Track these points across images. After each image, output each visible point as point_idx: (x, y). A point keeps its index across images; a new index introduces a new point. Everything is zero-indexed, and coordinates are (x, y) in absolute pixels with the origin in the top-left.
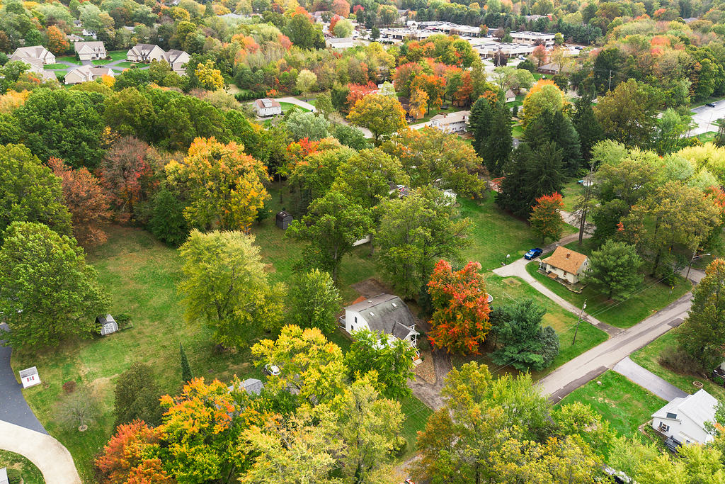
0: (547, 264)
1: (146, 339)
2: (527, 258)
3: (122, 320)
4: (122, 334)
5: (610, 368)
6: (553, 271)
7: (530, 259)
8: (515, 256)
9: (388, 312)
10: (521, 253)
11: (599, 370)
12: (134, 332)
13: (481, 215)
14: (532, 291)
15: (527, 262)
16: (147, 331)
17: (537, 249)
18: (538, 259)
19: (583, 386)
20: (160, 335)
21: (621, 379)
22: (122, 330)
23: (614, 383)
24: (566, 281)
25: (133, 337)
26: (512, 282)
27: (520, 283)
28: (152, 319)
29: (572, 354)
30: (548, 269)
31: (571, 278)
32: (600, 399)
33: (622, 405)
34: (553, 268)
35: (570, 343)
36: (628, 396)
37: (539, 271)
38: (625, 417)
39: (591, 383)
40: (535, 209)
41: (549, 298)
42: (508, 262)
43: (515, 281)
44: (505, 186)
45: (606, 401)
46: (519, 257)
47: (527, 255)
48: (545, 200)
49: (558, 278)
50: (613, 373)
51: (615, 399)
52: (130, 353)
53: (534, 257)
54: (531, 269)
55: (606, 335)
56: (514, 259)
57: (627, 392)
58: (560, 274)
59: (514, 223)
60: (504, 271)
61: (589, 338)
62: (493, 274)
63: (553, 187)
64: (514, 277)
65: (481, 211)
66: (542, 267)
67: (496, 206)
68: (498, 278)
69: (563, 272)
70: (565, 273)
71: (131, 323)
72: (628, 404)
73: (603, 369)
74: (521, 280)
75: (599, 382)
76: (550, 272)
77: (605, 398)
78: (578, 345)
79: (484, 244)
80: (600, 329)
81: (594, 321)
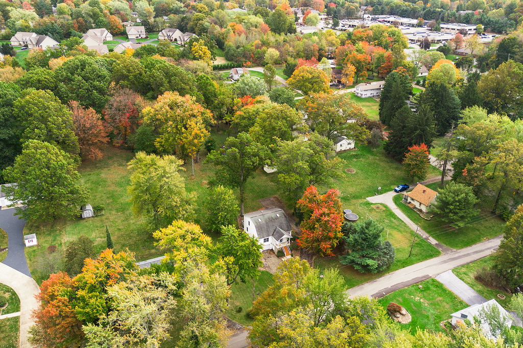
0: (408, 196)
1: (109, 223)
2: (396, 191)
3: (98, 210)
4: (96, 218)
5: (433, 277)
6: (412, 202)
7: (398, 192)
8: (387, 188)
9: (272, 220)
10: (392, 187)
11: (424, 277)
12: (104, 218)
13: (371, 157)
14: (392, 215)
15: (395, 194)
16: (112, 218)
17: (406, 185)
18: (405, 193)
19: (406, 288)
20: (119, 221)
21: (439, 286)
22: (96, 216)
23: (432, 288)
24: (421, 211)
25: (102, 221)
26: (378, 208)
27: (384, 209)
28: (117, 210)
29: (405, 263)
30: (409, 200)
31: (424, 208)
32: (417, 298)
33: (434, 305)
34: (413, 199)
35: (407, 256)
36: (441, 298)
37: (403, 201)
38: (432, 314)
39: (414, 286)
40: (407, 155)
41: (403, 222)
43: (381, 207)
44: (392, 136)
45: (422, 300)
46: (391, 190)
47: (397, 188)
48: (415, 149)
49: (415, 207)
50: (433, 281)
51: (429, 300)
52: (97, 231)
53: (401, 191)
54: (396, 200)
55: (439, 252)
56: (386, 191)
57: (440, 296)
58: (417, 205)
59: (394, 165)
60: (374, 199)
61: (424, 254)
62: (365, 200)
64: (381, 204)
65: (373, 155)
66: (405, 199)
67: (384, 151)
68: (369, 204)
69: (419, 204)
71: (103, 212)
72: (438, 304)
73: (427, 277)
74: (386, 206)
75: (420, 286)
76: (410, 203)
77: (421, 298)
78: (413, 258)
79: (366, 178)
80: (436, 247)
81: (433, 241)
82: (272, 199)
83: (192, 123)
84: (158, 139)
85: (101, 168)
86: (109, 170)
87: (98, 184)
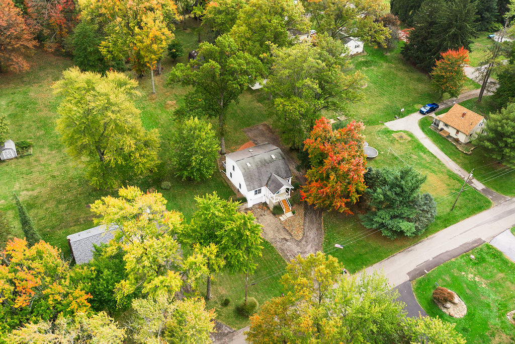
0: (440, 121)
1: (40, 167)
2: (422, 112)
3: (23, 147)
4: (20, 160)
5: (487, 241)
6: (445, 128)
7: (425, 114)
8: (410, 109)
9: (265, 163)
10: (417, 106)
11: (475, 242)
12: (31, 159)
13: (385, 65)
14: (420, 147)
15: (421, 116)
16: (43, 159)
17: (434, 104)
18: (433, 115)
19: (453, 260)
20: (54, 165)
21: (497, 255)
22: (21, 157)
23: (489, 259)
24: (457, 141)
25: (29, 164)
26: (401, 137)
27: (410, 139)
28: (51, 147)
29: (447, 221)
30: (441, 126)
31: (462, 138)
32: (470, 276)
33: (494, 285)
34: (446, 125)
35: (448, 210)
36: (502, 275)
37: (432, 127)
38: (494, 300)
39: (463, 256)
40: (438, 63)
41: (436, 157)
42: (401, 115)
43: (404, 135)
44: (413, 37)
45: (477, 279)
46: (414, 111)
47: (423, 109)
48: (451, 55)
49: (449, 136)
50: (489, 247)
51: (487, 278)
52: (21, 180)
53: (428, 112)
54: (423, 125)
55: (489, 202)
56: (408, 113)
57: (501, 271)
58: (453, 133)
59: (416, 76)
60: (396, 125)
61: (470, 205)
62: (384, 127)
63: (461, 41)
64: (405, 132)
65: (387, 61)
66: (435, 124)
67: (401, 56)
68: (388, 131)
69: (455, 131)
70: (458, 132)
71: (31, 151)
72: (500, 285)
73: (479, 242)
74: (411, 135)
75: (472, 257)
76: (442, 129)
77: (475, 275)
78: (457, 212)
79: (382, 95)
80: (484, 195)
81: (479, 186)
82: (261, 127)
83: (148, 19)
84: (103, 43)
85: (29, 83)
86: (40, 86)
87: (25, 107)
